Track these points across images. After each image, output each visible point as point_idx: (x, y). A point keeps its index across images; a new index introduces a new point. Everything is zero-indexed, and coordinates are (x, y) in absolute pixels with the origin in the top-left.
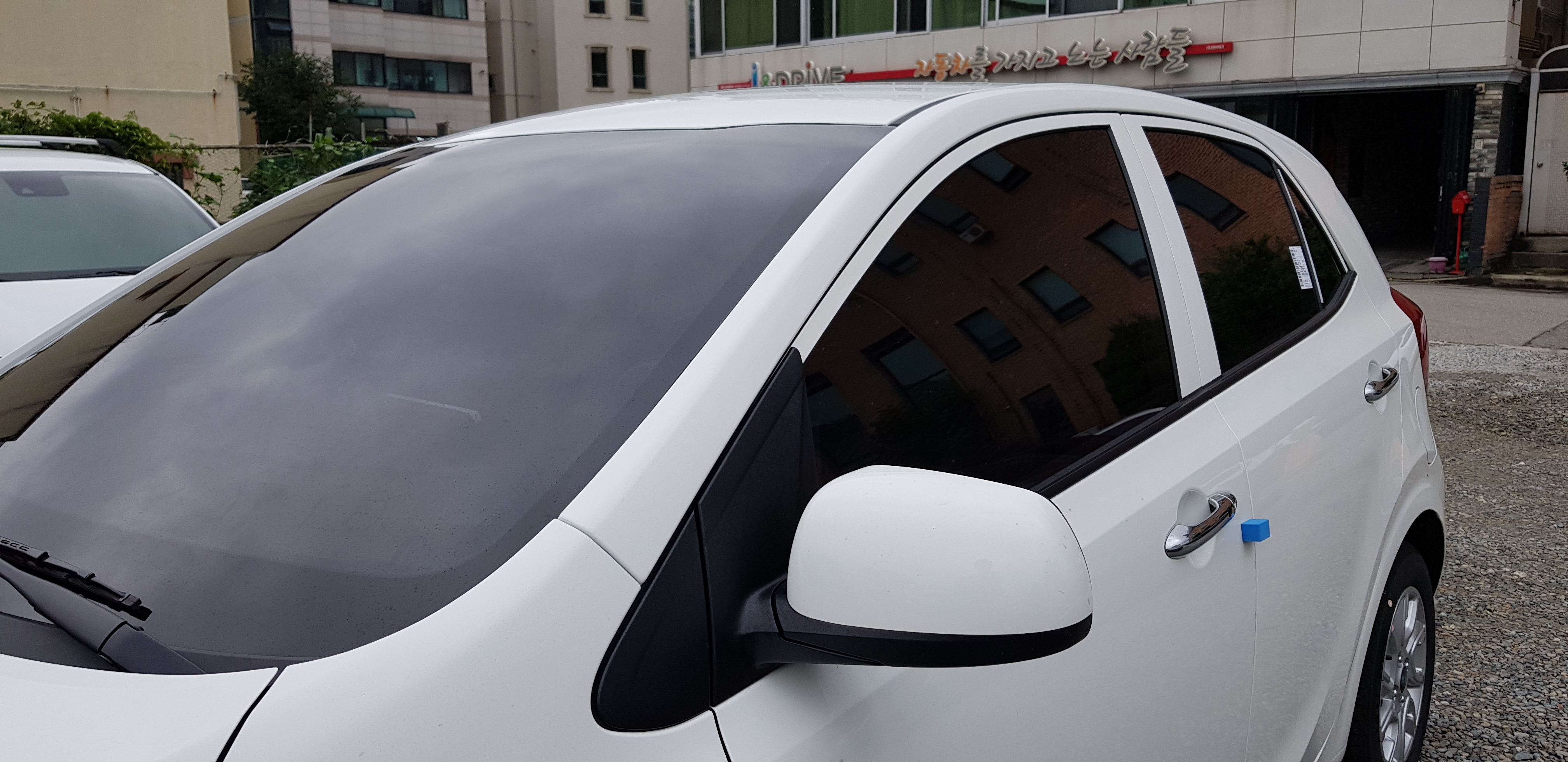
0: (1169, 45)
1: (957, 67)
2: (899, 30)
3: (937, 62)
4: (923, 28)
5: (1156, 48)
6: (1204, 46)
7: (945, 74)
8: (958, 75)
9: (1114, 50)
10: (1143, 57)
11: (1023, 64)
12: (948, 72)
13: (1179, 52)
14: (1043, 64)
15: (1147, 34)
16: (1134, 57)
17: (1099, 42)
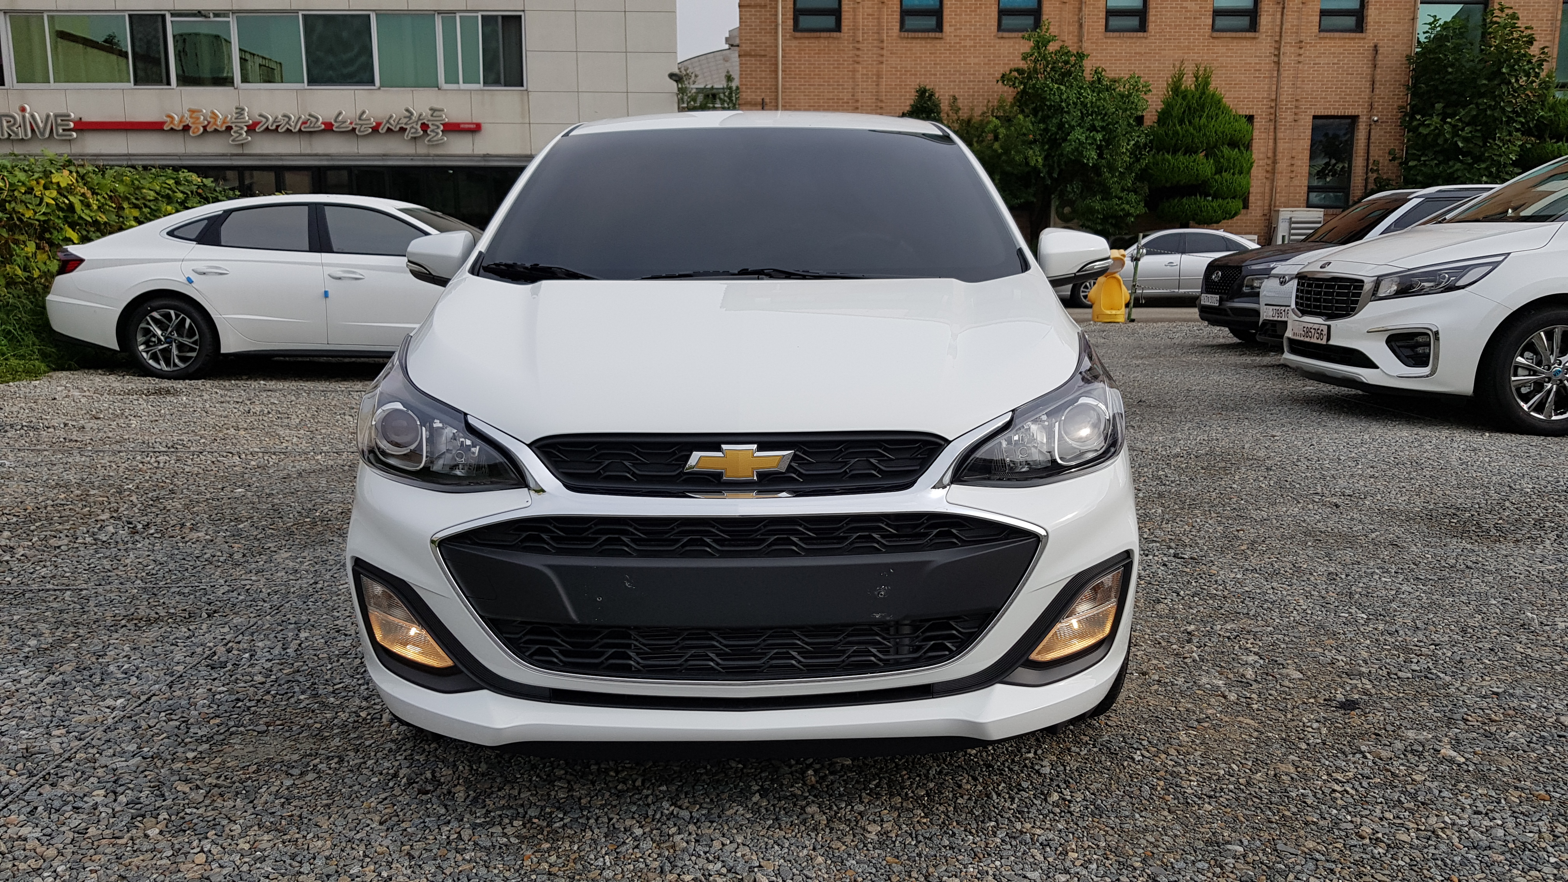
0: (429, 121)
1: (215, 124)
2: (136, 83)
3: (191, 117)
4: (169, 83)
5: (417, 122)
6: (458, 125)
7: (202, 129)
8: (216, 131)
9: (379, 121)
10: (406, 129)
11: (287, 126)
12: (205, 127)
13: (438, 127)
14: (309, 127)
15: (407, 110)
16: (397, 129)
17: (364, 112)
